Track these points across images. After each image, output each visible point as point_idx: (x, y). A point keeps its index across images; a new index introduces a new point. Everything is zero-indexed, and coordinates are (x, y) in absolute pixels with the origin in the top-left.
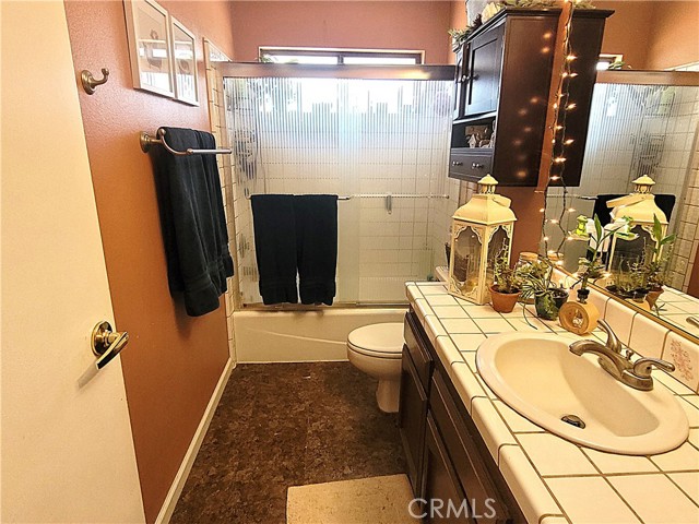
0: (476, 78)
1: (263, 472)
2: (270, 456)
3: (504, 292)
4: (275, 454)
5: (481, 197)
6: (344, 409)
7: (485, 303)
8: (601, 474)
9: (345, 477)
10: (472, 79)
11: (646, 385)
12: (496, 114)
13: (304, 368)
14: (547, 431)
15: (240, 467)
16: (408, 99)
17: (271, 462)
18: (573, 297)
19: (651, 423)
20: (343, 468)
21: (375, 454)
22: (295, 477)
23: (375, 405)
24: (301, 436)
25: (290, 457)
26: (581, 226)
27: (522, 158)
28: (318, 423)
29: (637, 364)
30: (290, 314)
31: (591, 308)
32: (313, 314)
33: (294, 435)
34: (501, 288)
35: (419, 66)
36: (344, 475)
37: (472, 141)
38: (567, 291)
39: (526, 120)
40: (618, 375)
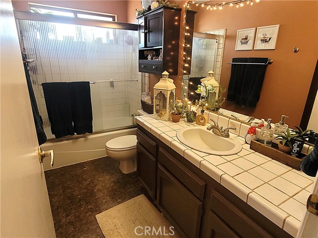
0: (151, 32)
1: (81, 213)
2: (80, 206)
3: (176, 114)
4: (83, 205)
5: (163, 80)
6: (108, 177)
7: (169, 120)
8: (228, 161)
9: (119, 203)
10: (149, 32)
11: (228, 136)
12: (162, 47)
13: (81, 165)
14: (210, 154)
15: (67, 216)
16: (112, 37)
17: (82, 209)
18: (199, 113)
19: (233, 146)
20: (117, 200)
21: (128, 191)
22: (97, 211)
23: (121, 172)
24: (92, 194)
25: (91, 204)
26: (199, 88)
27: (170, 64)
28: (98, 186)
29: (225, 130)
30: (71, 141)
31: (205, 116)
32: (82, 139)
33: (89, 194)
34: (176, 113)
35: (114, 22)
36: (118, 202)
37: (149, 57)
38: (196, 111)
39: (172, 50)
40: (220, 135)
